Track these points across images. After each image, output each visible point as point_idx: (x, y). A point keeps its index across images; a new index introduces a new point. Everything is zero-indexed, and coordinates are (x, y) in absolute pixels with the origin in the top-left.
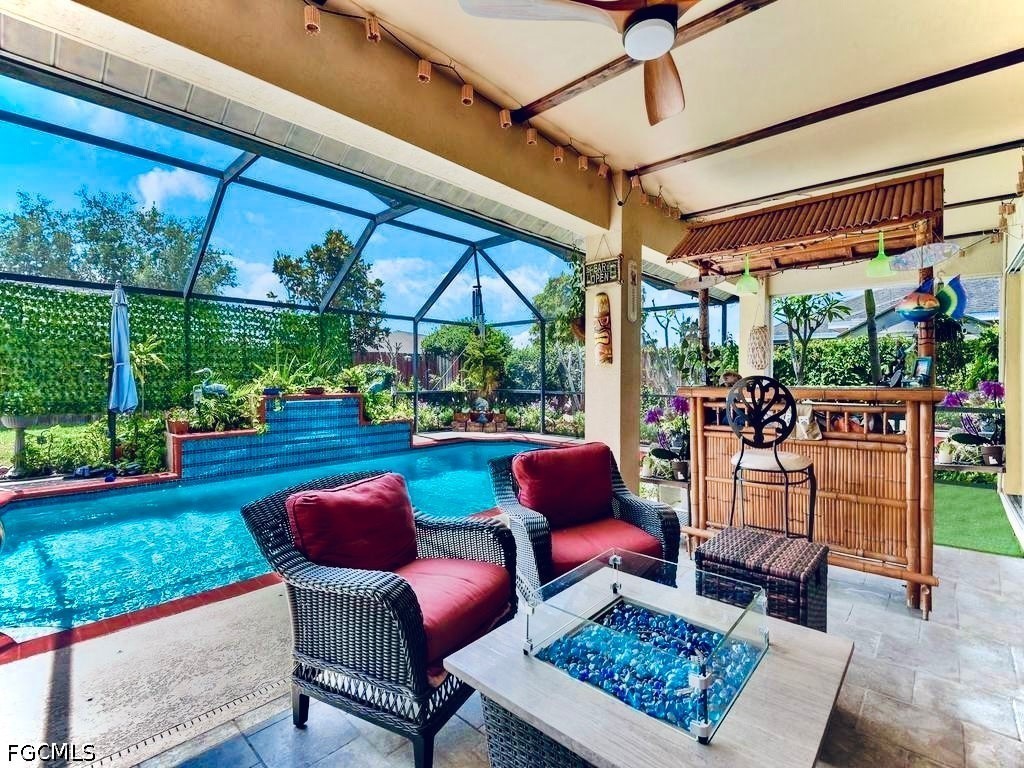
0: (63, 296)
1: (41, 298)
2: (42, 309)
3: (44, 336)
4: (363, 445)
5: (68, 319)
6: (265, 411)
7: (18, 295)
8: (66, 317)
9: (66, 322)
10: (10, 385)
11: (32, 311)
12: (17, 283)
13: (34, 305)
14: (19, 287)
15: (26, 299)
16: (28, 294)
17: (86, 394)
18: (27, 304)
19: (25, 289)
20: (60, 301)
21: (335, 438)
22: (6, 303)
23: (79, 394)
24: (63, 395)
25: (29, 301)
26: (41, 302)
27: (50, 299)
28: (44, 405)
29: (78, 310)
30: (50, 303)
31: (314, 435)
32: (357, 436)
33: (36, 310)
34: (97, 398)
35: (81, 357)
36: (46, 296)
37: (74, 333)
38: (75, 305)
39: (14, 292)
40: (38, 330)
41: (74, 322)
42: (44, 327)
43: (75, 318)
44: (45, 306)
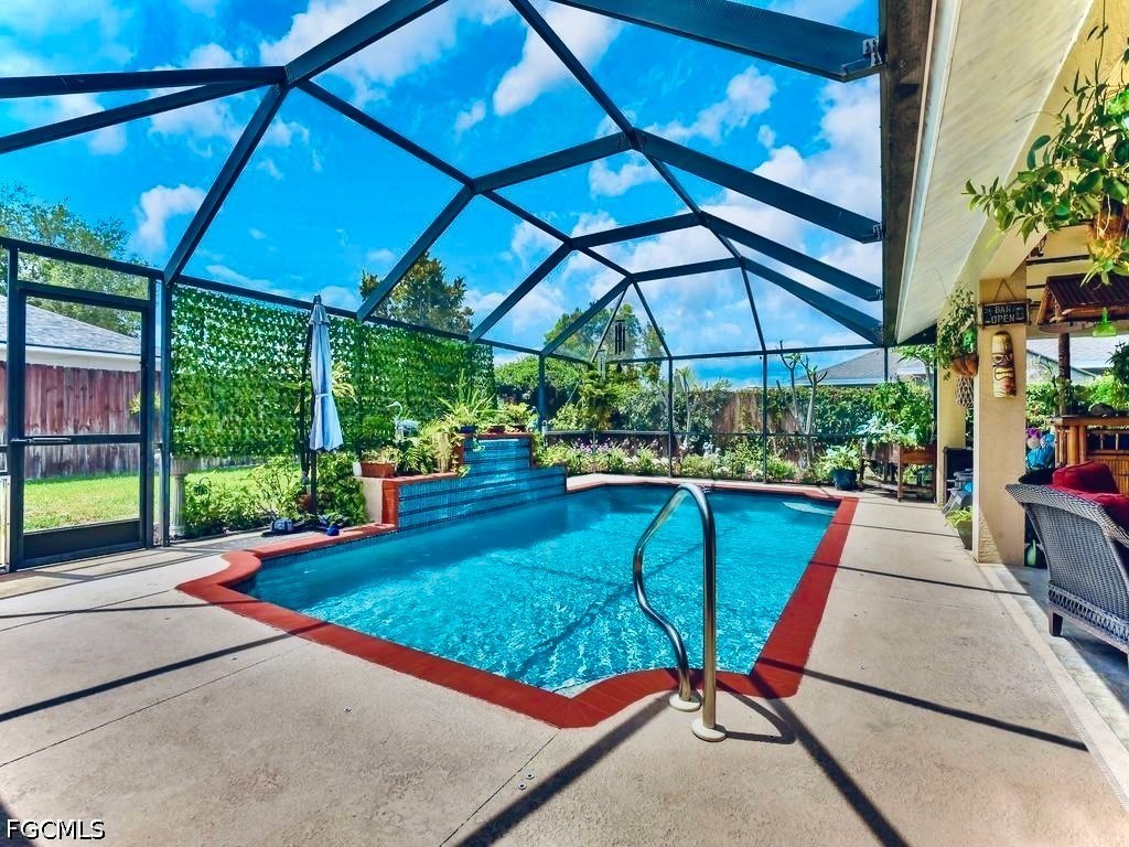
0: (247, 310)
1: (225, 310)
2: (226, 325)
3: (224, 358)
4: (532, 490)
5: (249, 338)
6: (461, 452)
7: (201, 305)
8: (248, 336)
9: (247, 342)
10: (192, 418)
11: (214, 327)
12: (200, 290)
13: (217, 319)
14: (203, 294)
15: (209, 311)
16: (211, 304)
17: (266, 432)
18: (209, 317)
19: (208, 299)
20: (244, 315)
21: (513, 482)
22: (188, 315)
23: (259, 432)
24: (243, 432)
25: (212, 314)
26: (224, 315)
27: (235, 313)
28: (226, 444)
29: (261, 328)
30: (234, 317)
31: (498, 479)
32: (527, 480)
33: (218, 325)
34: (277, 436)
35: (260, 385)
36: (229, 308)
37: (254, 355)
38: (258, 322)
39: (197, 300)
40: (218, 350)
41: (254, 343)
42: (224, 346)
43: (256, 336)
44: (228, 321)
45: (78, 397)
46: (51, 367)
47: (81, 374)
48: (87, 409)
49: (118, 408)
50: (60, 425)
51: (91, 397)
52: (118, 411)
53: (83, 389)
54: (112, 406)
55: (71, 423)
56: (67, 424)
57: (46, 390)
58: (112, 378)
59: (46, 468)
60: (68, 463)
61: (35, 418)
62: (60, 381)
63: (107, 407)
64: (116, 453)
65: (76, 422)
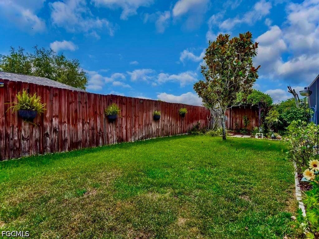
45: (83, 107)
46: (71, 91)
47: (85, 94)
48: (88, 113)
49: (100, 113)
50: (76, 122)
51: (89, 108)
52: (101, 115)
53: (86, 103)
54: (98, 112)
55: (81, 121)
56: (79, 121)
57: (69, 103)
58: (97, 98)
59: (70, 145)
60: (80, 142)
61: (64, 118)
62: (76, 98)
63: (96, 112)
64: (100, 136)
65: (83, 120)
